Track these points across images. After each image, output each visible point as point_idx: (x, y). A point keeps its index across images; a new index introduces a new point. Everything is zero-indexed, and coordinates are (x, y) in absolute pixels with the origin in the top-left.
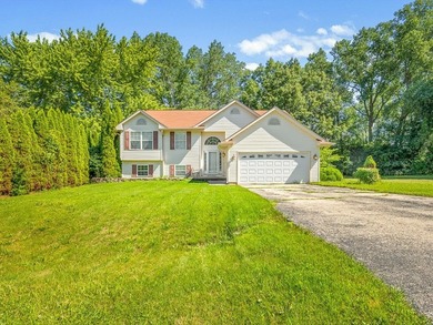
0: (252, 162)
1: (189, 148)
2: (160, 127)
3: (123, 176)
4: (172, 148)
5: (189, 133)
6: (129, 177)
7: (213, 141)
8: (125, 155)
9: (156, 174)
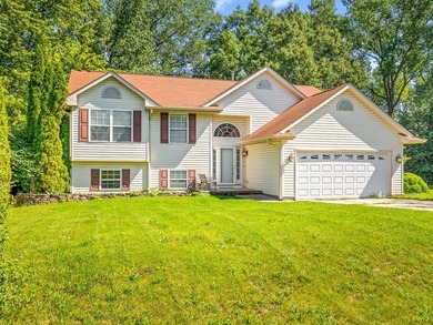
0: (315, 165)
1: (193, 141)
2: (148, 104)
3: (74, 190)
4: (164, 140)
5: (192, 116)
6: (85, 191)
7: (227, 130)
8: (79, 151)
9: (136, 185)
